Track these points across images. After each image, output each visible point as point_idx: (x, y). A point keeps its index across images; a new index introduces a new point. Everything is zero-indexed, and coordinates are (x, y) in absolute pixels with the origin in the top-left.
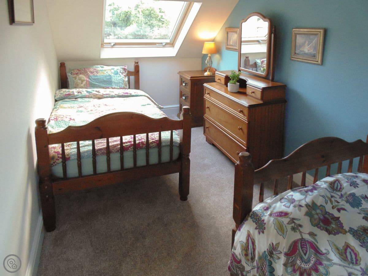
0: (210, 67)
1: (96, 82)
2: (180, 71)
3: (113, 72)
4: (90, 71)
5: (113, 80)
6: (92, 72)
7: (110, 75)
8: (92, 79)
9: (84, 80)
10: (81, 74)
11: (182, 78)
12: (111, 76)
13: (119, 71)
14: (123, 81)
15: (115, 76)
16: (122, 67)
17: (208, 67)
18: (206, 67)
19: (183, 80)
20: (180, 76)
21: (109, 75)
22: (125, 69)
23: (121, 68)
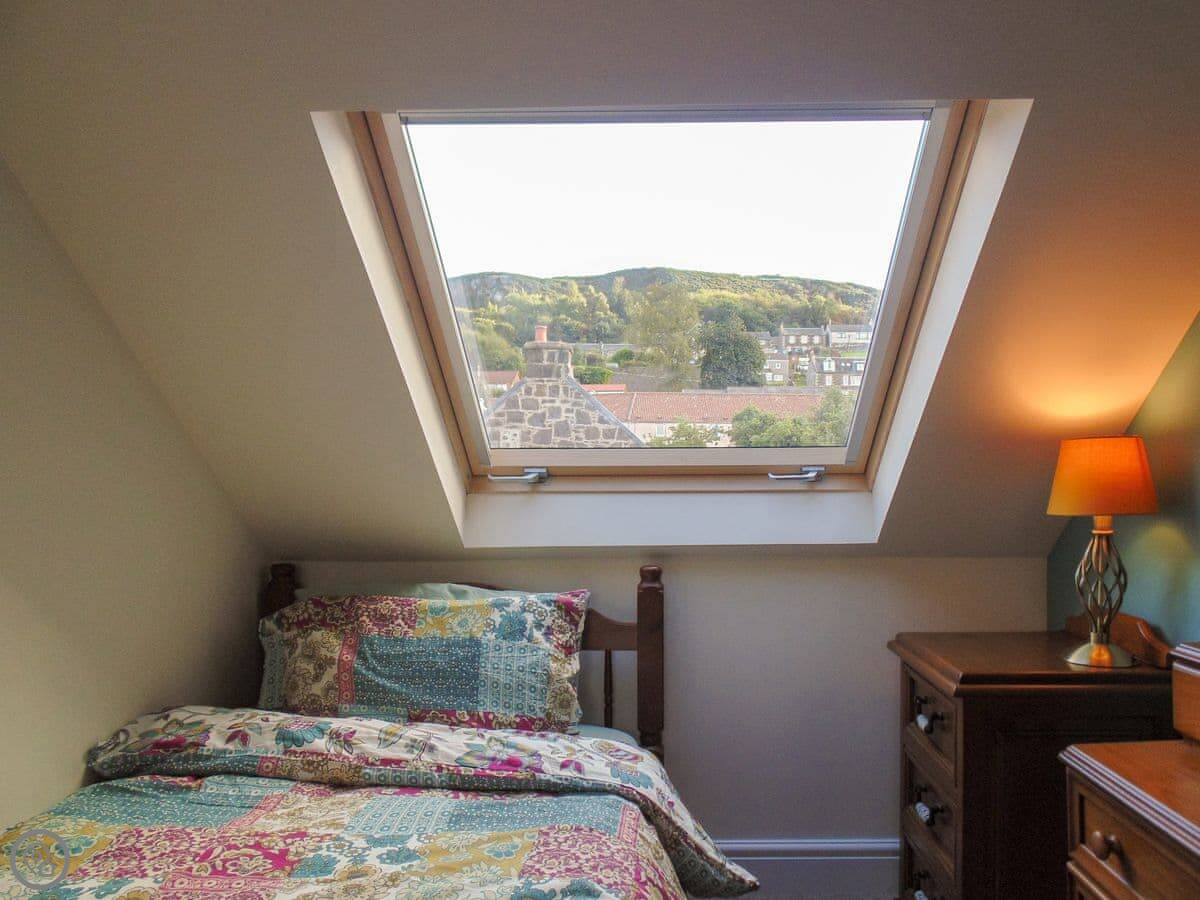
0: (1113, 612)
1: (389, 677)
2: (903, 630)
3: (498, 620)
4: (375, 610)
5: (487, 670)
6: (382, 620)
7: (474, 643)
8: (374, 656)
9: (330, 661)
10: (323, 623)
11: (915, 677)
12: (477, 643)
13: (530, 618)
14: (549, 678)
15: (504, 644)
16: (554, 596)
17: (1098, 611)
18: (1079, 611)
19: (923, 691)
20: (905, 664)
21: (471, 639)
22: (568, 609)
23: (549, 603)
